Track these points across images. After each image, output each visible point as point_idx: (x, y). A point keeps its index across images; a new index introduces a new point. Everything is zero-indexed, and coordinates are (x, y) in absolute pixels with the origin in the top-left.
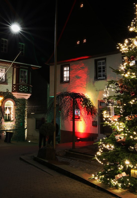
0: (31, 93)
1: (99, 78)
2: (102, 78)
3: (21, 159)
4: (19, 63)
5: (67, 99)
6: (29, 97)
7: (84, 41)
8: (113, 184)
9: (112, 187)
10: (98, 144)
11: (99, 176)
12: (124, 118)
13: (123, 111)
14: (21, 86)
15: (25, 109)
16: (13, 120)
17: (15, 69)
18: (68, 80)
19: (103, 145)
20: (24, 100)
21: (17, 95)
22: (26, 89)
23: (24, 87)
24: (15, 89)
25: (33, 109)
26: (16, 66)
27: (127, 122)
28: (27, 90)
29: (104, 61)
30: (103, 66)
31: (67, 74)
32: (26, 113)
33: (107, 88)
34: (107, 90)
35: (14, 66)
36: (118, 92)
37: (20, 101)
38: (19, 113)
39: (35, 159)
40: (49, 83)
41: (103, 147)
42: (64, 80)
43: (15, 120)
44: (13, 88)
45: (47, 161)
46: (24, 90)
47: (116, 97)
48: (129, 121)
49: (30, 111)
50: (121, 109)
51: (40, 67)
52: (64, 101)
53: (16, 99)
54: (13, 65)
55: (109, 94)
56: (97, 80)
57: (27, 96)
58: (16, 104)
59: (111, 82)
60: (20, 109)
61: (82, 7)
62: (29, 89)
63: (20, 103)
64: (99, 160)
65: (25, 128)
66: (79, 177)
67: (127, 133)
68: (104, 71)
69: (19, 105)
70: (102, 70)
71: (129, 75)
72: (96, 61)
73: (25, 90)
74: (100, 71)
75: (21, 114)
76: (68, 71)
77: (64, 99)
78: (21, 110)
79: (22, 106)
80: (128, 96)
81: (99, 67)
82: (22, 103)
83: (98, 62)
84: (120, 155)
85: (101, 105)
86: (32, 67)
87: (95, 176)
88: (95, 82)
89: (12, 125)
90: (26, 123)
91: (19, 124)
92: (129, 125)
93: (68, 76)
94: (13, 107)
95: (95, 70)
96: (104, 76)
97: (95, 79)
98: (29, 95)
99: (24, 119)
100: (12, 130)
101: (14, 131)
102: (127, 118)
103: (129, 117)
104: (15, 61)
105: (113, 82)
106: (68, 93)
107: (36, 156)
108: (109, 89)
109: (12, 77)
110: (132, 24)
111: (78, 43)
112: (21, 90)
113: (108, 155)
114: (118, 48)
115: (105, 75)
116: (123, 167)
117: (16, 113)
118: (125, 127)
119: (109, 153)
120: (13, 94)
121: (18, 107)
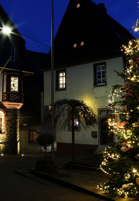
0: (23, 103)
1: (98, 84)
2: (102, 84)
3: (17, 172)
4: (10, 69)
5: (65, 107)
6: (21, 107)
7: (82, 43)
8: (119, 193)
9: (118, 197)
10: (103, 153)
11: (104, 186)
12: (131, 125)
13: (129, 117)
14: (12, 94)
15: (17, 120)
16: (4, 132)
17: (5, 76)
18: (64, 87)
19: (108, 154)
20: (15, 110)
21: (8, 104)
22: (17, 97)
23: (15, 96)
24: (5, 98)
25: (25, 120)
26: (6, 72)
27: (134, 129)
28: (19, 99)
29: (104, 65)
30: (102, 71)
31: (63, 80)
32: (18, 124)
33: (112, 93)
34: (111, 96)
35: (5, 72)
36: (123, 97)
37: (11, 111)
38: (10, 124)
39: (32, 172)
40: (43, 91)
41: (108, 156)
42: (60, 88)
43: (6, 132)
44: (4, 97)
45: (46, 174)
46: (15, 99)
47: (122, 102)
48: (136, 128)
49: (22, 122)
50: (127, 116)
51: (32, 73)
52: (62, 110)
53: (7, 109)
54: (3, 72)
55: (114, 100)
56: (96, 87)
57: (19, 106)
58: (7, 114)
59: (116, 87)
60: (11, 120)
61: (78, 7)
62: (20, 98)
63: (11, 113)
64: (104, 170)
65: (18, 140)
66: (83, 188)
67: (135, 140)
68: (104, 76)
69: (10, 115)
70: (102, 75)
71: (135, 79)
72: (95, 66)
73: (17, 99)
74: (100, 77)
75: (12, 126)
76: (64, 78)
77: (62, 107)
78: (13, 122)
79: (14, 117)
80: (135, 101)
81: (98, 72)
82: (14, 114)
83: (98, 66)
84: (126, 164)
85: (101, 114)
86: (23, 74)
87: (100, 187)
88: (95, 89)
89: (3, 137)
90: (18, 136)
91: (11, 137)
92: (135, 132)
93: (64, 83)
94: (4, 118)
95: (94, 76)
96: (103, 82)
97: (94, 86)
98: (21, 104)
99: (16, 131)
100: (3, 142)
101: (5, 144)
102: (134, 125)
103: (136, 124)
104: (5, 67)
105: (119, 87)
106: (67, 100)
107: (33, 169)
108: (114, 94)
109: (2, 84)
110: (137, 24)
111: (75, 46)
112: (12, 98)
113: (114, 165)
114: (122, 50)
115: (105, 80)
116: (129, 176)
117: (7, 124)
118: (131, 134)
119: (114, 163)
120: (4, 103)
121: (9, 118)
